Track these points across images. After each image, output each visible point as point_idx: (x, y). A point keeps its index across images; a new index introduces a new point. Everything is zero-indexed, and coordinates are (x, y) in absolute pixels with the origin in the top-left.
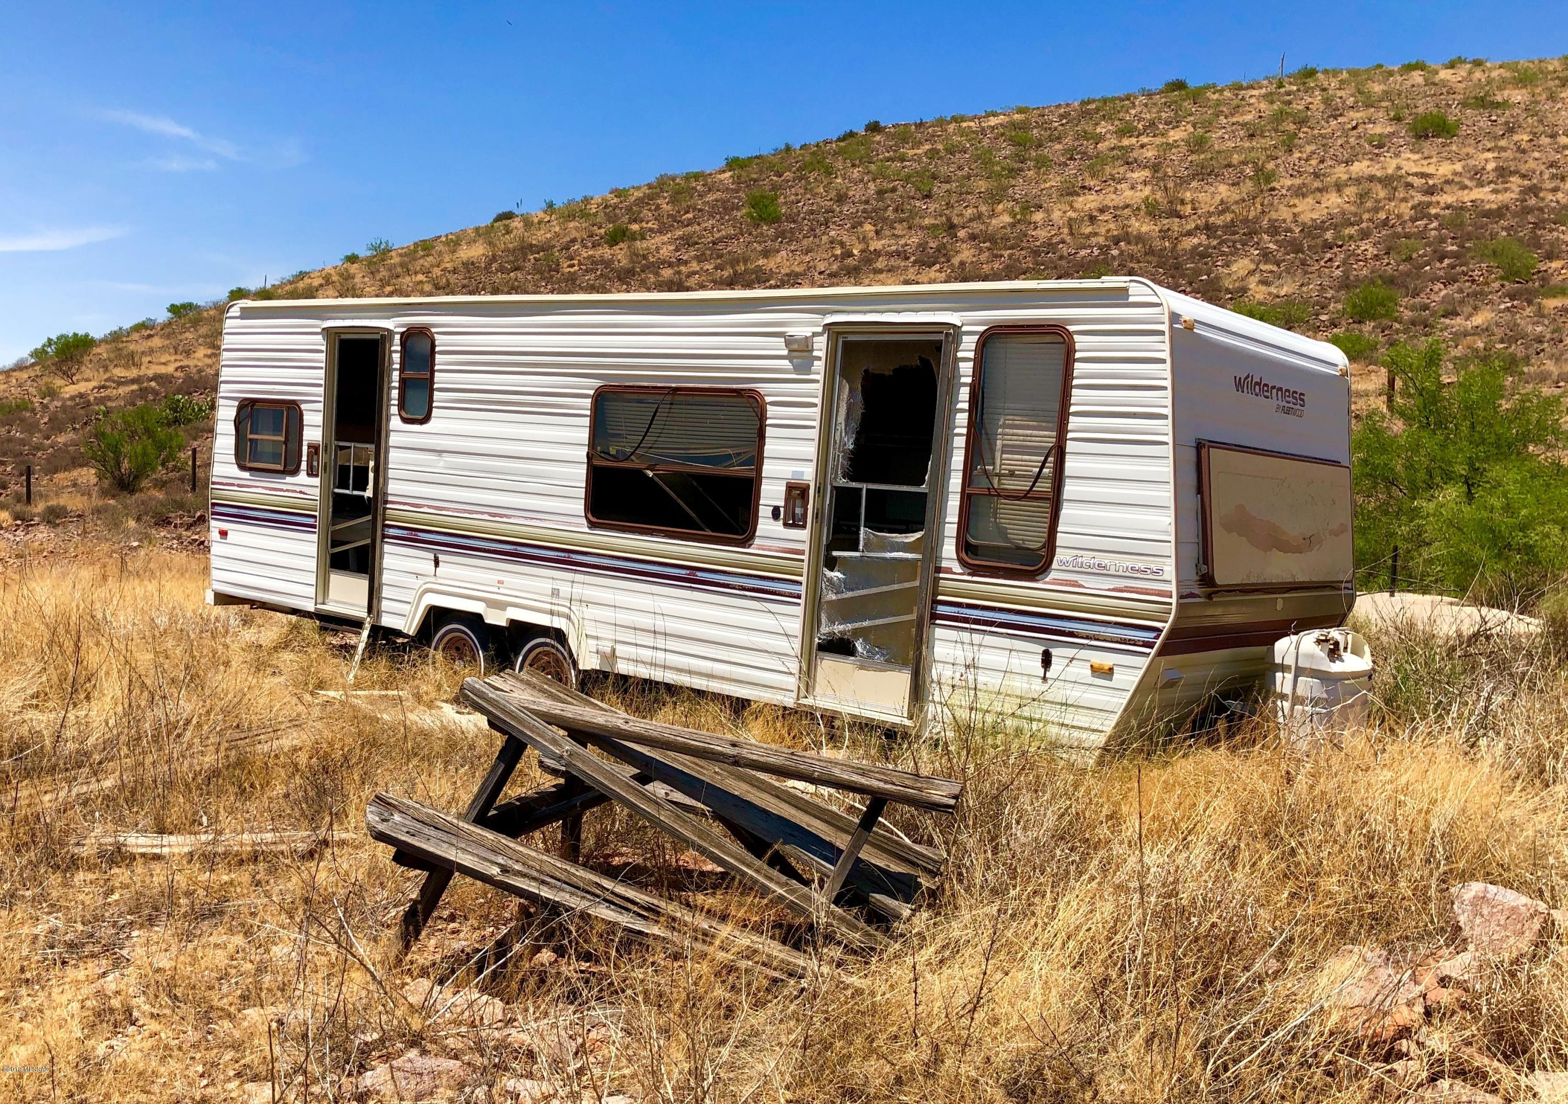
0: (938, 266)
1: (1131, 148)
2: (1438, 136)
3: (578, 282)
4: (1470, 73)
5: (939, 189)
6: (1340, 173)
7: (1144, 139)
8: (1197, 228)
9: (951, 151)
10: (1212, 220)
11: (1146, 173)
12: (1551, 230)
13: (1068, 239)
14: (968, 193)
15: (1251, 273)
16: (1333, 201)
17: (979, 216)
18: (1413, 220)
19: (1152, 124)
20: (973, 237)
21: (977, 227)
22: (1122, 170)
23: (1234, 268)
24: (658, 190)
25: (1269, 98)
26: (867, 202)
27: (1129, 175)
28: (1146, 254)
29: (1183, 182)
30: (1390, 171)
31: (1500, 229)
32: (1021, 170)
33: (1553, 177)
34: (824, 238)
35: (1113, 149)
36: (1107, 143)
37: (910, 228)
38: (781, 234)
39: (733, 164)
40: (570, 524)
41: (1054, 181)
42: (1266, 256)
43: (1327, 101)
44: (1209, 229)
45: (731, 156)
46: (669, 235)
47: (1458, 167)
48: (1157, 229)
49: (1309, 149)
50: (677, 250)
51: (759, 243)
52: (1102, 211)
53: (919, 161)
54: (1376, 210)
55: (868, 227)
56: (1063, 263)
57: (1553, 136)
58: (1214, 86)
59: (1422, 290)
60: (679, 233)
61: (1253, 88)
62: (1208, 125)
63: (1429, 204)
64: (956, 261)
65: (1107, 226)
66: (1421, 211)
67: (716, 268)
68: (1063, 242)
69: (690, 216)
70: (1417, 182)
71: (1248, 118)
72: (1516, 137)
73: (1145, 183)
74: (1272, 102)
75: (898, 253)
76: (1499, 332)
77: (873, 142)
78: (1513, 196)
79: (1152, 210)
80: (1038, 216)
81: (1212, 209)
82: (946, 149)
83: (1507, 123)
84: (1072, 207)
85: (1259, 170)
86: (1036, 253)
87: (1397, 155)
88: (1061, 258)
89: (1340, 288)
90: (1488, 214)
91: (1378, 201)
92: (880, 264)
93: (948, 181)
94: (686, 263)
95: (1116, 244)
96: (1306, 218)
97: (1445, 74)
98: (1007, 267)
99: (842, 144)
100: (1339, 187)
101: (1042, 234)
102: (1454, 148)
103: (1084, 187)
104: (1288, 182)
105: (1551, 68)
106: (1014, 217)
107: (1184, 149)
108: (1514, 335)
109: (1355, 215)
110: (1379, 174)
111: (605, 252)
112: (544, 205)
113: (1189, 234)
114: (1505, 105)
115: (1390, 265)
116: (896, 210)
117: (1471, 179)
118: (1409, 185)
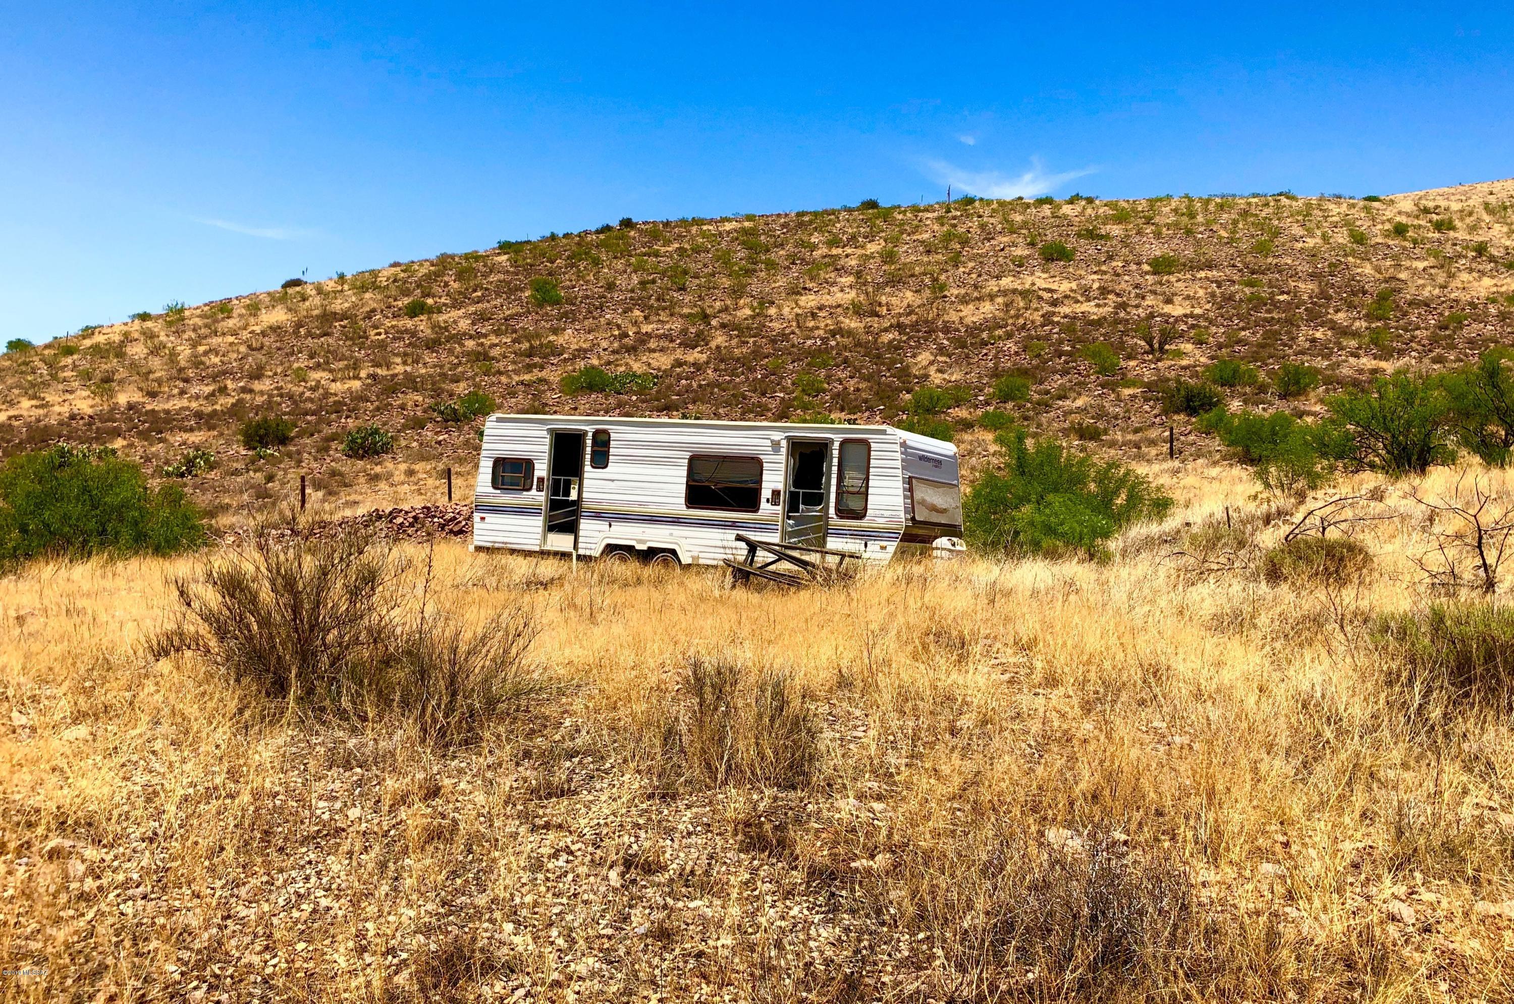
0: (699, 349)
1: (838, 257)
2: (1060, 260)
3: (389, 349)
4: (1084, 209)
5: (692, 284)
6: (992, 286)
7: (849, 250)
8: (891, 326)
9: (697, 250)
10: (902, 319)
11: (851, 279)
12: (1133, 337)
13: (797, 331)
14: (714, 288)
15: (931, 363)
16: (987, 308)
17: (726, 309)
18: (1043, 325)
19: (853, 238)
20: (723, 326)
21: (725, 317)
22: (833, 275)
23: (919, 358)
24: (441, 267)
25: (940, 220)
26: (632, 291)
27: (838, 280)
28: (856, 346)
29: (879, 287)
30: (1027, 286)
31: (1099, 334)
32: (755, 271)
33: (1137, 296)
34: (602, 320)
35: (825, 257)
36: (820, 252)
37: (672, 315)
38: (565, 315)
39: (505, 247)
40: (678, 507)
41: (781, 282)
42: (941, 350)
43: (983, 227)
44: (900, 327)
45: (503, 240)
46: (463, 310)
47: (1074, 285)
48: (862, 325)
49: (971, 264)
50: (473, 324)
51: (546, 321)
52: (820, 308)
53: (671, 257)
54: (1017, 317)
55: (637, 313)
56: (795, 350)
57: (1139, 264)
58: (899, 207)
59: (1046, 379)
60: (472, 309)
61: (928, 211)
62: (896, 241)
63: (1054, 313)
64: (713, 344)
65: (825, 322)
66: (1047, 318)
67: (514, 341)
68: (793, 333)
69: (479, 294)
70: (1046, 296)
71: (925, 236)
72: (1114, 264)
73: (851, 287)
74: (942, 225)
75: (664, 336)
76: (1092, 412)
77: (630, 237)
78: (1110, 309)
79: (857, 310)
80: (772, 311)
81: (901, 311)
82: (692, 249)
83: (1108, 252)
84: (797, 304)
85: (935, 280)
86: (773, 341)
87: (1032, 274)
88: (793, 346)
89: (991, 377)
90: (1092, 323)
91: (1019, 310)
92: (653, 344)
93: (696, 277)
94: (485, 336)
95: (833, 336)
96: (969, 320)
97: (1066, 209)
98: (753, 352)
99: (602, 237)
100: (992, 297)
101: (776, 325)
102: (1071, 270)
103: (805, 289)
104: (956, 292)
105: (1140, 209)
106: (754, 311)
107: (879, 260)
108: (1101, 414)
109: (1003, 319)
110: (1020, 288)
111: (409, 323)
112: (335, 277)
113: (886, 330)
114: (1107, 237)
115: (1025, 360)
116: (658, 300)
117: (1082, 295)
118: (1040, 298)
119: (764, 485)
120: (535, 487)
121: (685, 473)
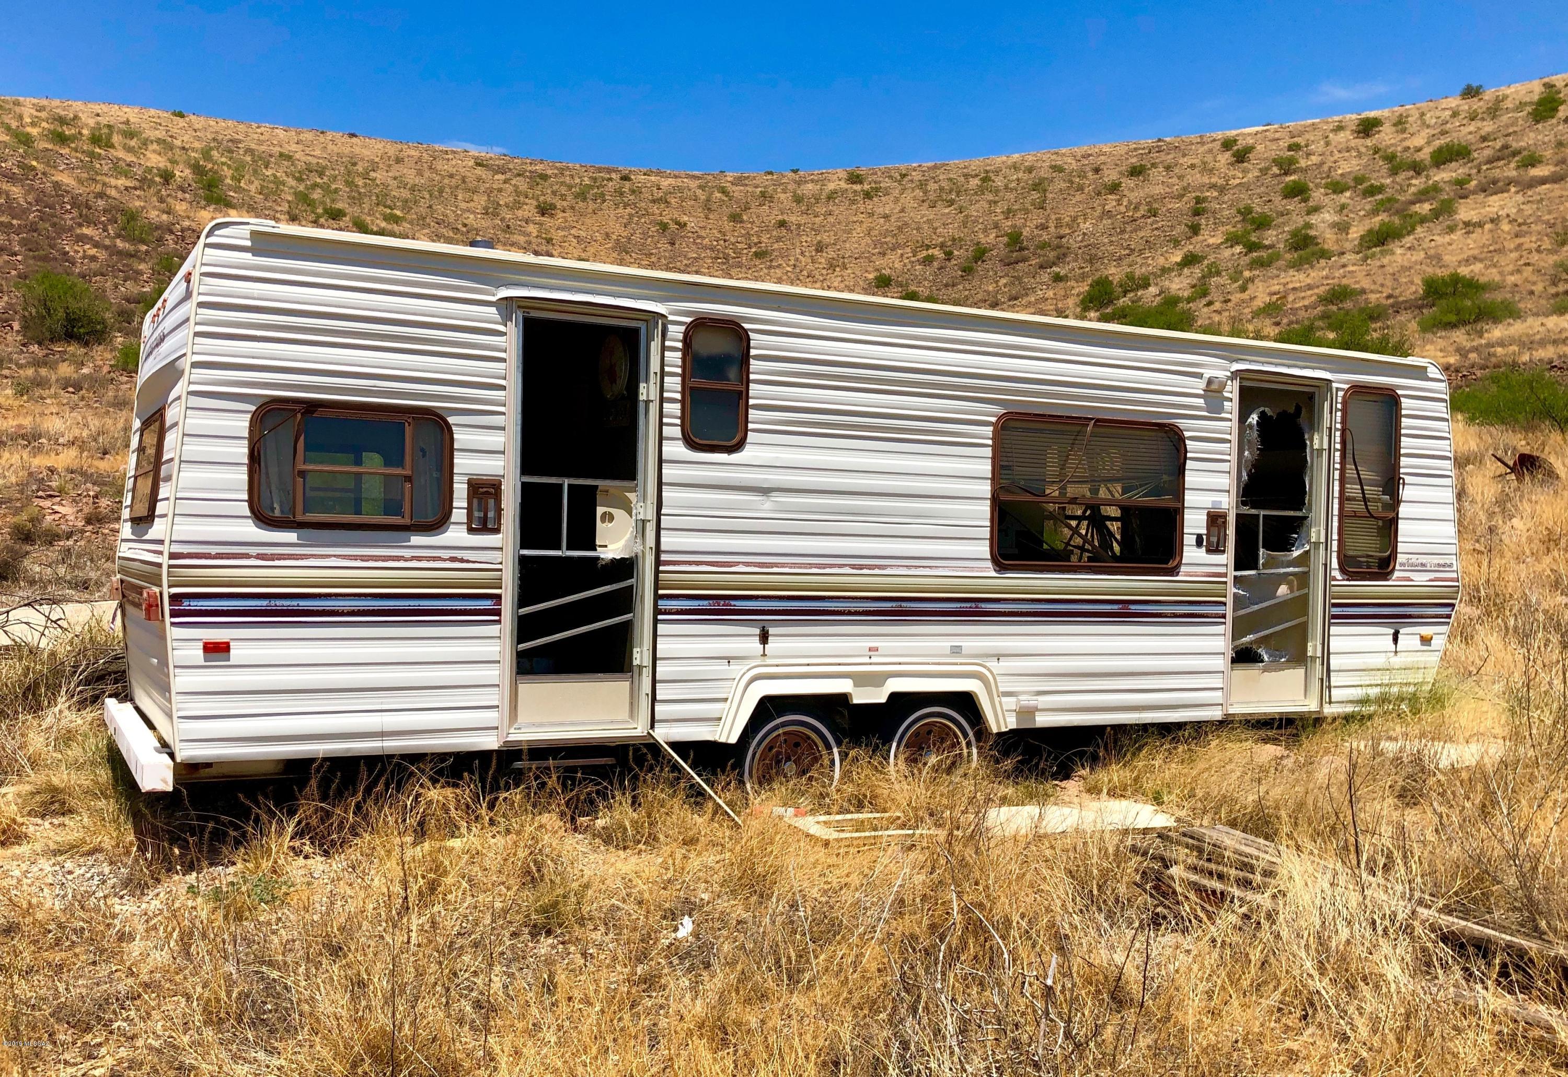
40: (972, 569)
119: (1190, 498)
120: (459, 514)
121: (986, 468)
